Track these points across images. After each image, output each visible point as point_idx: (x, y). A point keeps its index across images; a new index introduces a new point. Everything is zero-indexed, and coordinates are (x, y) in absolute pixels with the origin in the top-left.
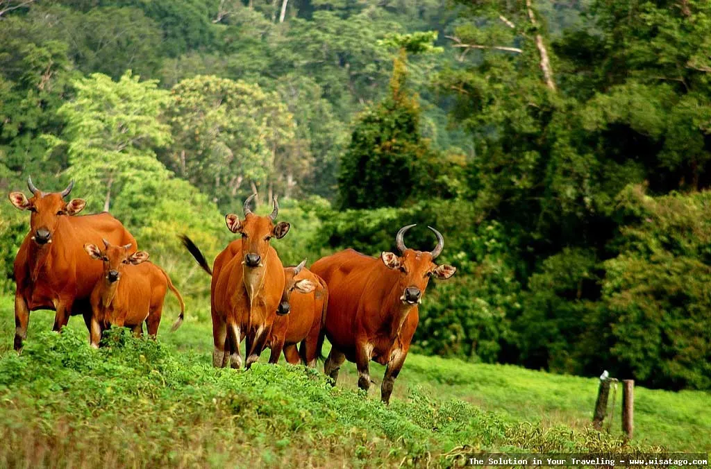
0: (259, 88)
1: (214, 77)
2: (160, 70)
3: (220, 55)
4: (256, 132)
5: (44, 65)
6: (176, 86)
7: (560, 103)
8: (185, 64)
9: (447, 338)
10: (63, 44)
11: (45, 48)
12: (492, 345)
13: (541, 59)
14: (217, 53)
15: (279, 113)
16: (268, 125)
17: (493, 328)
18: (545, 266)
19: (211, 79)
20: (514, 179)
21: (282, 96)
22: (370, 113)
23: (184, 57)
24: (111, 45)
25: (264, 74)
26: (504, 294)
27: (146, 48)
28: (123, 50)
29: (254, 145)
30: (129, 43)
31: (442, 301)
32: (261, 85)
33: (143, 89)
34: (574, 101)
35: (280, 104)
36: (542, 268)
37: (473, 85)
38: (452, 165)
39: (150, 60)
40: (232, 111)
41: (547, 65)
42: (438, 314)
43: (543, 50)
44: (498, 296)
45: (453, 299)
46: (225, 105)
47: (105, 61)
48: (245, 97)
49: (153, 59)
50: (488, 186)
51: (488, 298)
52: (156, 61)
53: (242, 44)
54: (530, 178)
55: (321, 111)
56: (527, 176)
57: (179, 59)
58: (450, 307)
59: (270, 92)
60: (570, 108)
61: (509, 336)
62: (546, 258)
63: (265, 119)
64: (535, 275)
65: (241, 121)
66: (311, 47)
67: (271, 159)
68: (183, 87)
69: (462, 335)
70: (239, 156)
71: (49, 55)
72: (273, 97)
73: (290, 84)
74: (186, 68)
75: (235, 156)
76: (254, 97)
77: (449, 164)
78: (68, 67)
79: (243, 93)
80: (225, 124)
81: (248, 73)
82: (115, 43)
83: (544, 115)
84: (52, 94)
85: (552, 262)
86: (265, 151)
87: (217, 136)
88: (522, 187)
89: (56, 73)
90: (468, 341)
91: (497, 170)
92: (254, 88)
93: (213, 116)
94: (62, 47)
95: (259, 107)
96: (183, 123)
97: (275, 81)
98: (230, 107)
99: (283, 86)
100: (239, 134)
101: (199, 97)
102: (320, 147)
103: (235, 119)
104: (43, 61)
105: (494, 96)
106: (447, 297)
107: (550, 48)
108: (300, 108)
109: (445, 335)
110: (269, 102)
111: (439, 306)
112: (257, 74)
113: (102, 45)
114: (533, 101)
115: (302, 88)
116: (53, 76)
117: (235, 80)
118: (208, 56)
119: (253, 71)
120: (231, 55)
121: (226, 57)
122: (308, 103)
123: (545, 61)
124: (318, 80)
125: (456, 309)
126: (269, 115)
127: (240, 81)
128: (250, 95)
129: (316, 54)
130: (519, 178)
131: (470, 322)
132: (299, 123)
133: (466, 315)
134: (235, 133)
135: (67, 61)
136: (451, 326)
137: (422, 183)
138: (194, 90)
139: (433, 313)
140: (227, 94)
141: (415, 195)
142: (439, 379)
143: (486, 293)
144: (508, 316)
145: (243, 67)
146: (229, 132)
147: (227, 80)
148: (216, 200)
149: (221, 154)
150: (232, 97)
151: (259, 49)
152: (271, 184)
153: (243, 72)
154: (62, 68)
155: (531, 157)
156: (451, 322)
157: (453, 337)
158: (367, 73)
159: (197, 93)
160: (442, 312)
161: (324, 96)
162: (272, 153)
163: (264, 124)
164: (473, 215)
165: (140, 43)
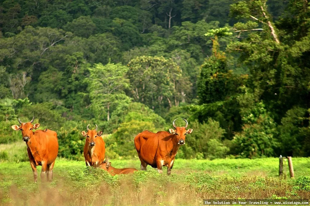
0: (164, 58)
1: (144, 56)
2: (123, 57)
3: (146, 47)
4: (166, 76)
5: (74, 63)
6: (130, 63)
7: (281, 47)
8: (132, 53)
9: (251, 150)
10: (81, 53)
11: (74, 56)
12: (269, 150)
13: (271, 31)
14: (145, 46)
15: (174, 67)
16: (170, 72)
17: (269, 143)
18: (287, 114)
19: (143, 57)
20: (268, 82)
21: (174, 59)
22: (206, 63)
23: (131, 50)
24: (100, 50)
25: (165, 51)
26: (271, 128)
27: (115, 49)
28: (106, 51)
29: (165, 82)
30: (108, 47)
31: (246, 135)
32: (164, 56)
33: (116, 67)
34: (287, 46)
35: (173, 63)
36: (286, 115)
37: (244, 46)
38: (243, 79)
39: (117, 53)
40: (154, 69)
41: (275, 33)
42: (246, 141)
43: (272, 27)
44: (269, 130)
45: (251, 134)
46: (151, 67)
47: (99, 57)
48: (158, 62)
49: (118, 53)
50: (258, 86)
51: (265, 131)
52: (120, 53)
53: (155, 40)
54: (274, 80)
55: (191, 63)
56: (273, 80)
57: (130, 51)
58: (250, 137)
59: (168, 59)
60: (286, 49)
61: (276, 145)
62: (287, 111)
63: (168, 70)
64: (284, 118)
65: (158, 73)
66: (183, 38)
67: (174, 87)
68: (132, 63)
69: (257, 148)
70: (160, 87)
71: (76, 58)
72: (170, 60)
73: (177, 54)
74: (133, 54)
75: (158, 88)
76: (162, 62)
77: (241, 79)
78: (84, 62)
79: (157, 61)
80: (152, 75)
81: (159, 52)
82: (102, 49)
83: (275, 54)
84: (80, 74)
85: (289, 112)
86: (171, 83)
87: (149, 80)
88: (271, 84)
89: (80, 65)
90: (260, 150)
91: (260, 79)
92: (161, 58)
93: (146, 72)
94: (81, 54)
95: (165, 66)
96: (135, 78)
97: (170, 54)
98: (153, 67)
99: (174, 55)
100: (158, 78)
101: (139, 66)
102: (193, 78)
103: (155, 72)
104: (74, 61)
105: (253, 50)
106: (249, 133)
107: (274, 26)
108: (182, 63)
109: (250, 149)
110: (169, 63)
111: (246, 138)
112: (163, 52)
113: (96, 50)
114: (270, 49)
115: (182, 55)
116: (79, 67)
117: (153, 56)
118: (141, 48)
119: (160, 51)
120: (151, 46)
121: (149, 47)
122: (185, 61)
123: (273, 32)
124: (188, 51)
125: (253, 138)
126: (169, 68)
127: (155, 56)
128: (160, 61)
129: (186, 39)
130: (270, 80)
131: (260, 142)
132: (183, 70)
133: (257, 139)
134: (156, 78)
135: (83, 60)
136: (252, 145)
137: (231, 89)
138: (137, 63)
139: (244, 141)
140: (150, 63)
141: (229, 94)
142: (236, 167)
143: (264, 129)
144: (274, 137)
145: (156, 50)
146: (154, 78)
147: (150, 57)
148: (153, 107)
149: (152, 87)
150: (153, 63)
151: (162, 42)
152: (175, 97)
153: (157, 52)
154: (82, 63)
155: (273, 72)
156: (252, 143)
157: (253, 149)
158: (208, 44)
159: (138, 64)
160: (248, 140)
161: (192, 57)
162: (174, 84)
163: (168, 72)
164: (254, 98)
165: (112, 47)
